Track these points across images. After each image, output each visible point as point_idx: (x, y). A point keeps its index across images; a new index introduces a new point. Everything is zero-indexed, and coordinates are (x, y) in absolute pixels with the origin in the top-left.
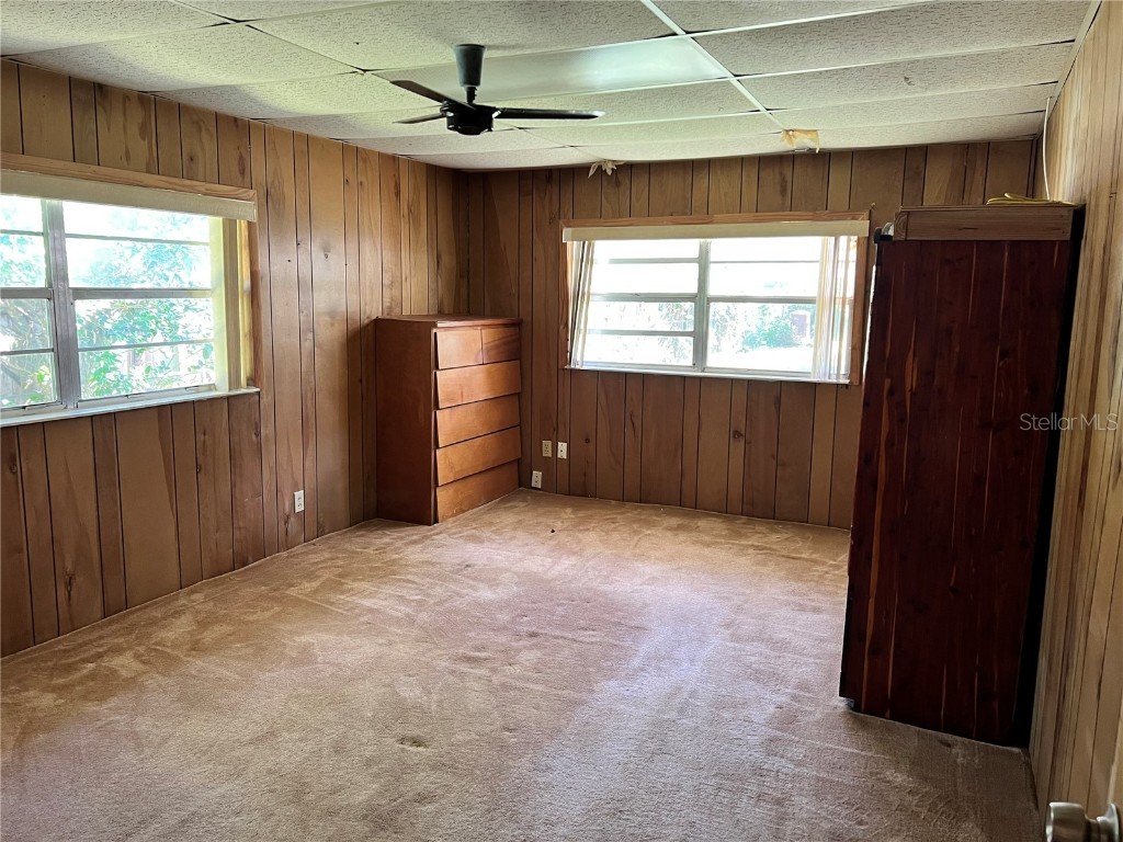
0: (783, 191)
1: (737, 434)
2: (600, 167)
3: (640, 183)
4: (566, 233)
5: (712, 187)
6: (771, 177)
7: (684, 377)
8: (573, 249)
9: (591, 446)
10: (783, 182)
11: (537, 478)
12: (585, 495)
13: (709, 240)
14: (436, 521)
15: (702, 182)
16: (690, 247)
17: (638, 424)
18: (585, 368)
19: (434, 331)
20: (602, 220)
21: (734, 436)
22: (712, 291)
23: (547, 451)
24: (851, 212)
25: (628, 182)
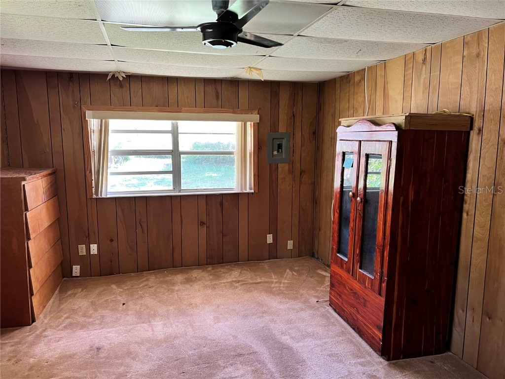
0: (217, 98)
1: (202, 223)
2: (114, 75)
3: (136, 87)
4: (88, 113)
5: (180, 92)
6: (210, 89)
7: (171, 197)
8: (93, 124)
9: (114, 243)
10: (217, 93)
11: (76, 270)
12: (111, 274)
13: (177, 121)
14: (34, 321)
15: (173, 90)
16: (167, 125)
17: (144, 225)
18: (108, 196)
19: (23, 183)
20: (112, 107)
21: (201, 225)
22: (181, 149)
23: (82, 250)
24: (249, 110)
25: (128, 85)
